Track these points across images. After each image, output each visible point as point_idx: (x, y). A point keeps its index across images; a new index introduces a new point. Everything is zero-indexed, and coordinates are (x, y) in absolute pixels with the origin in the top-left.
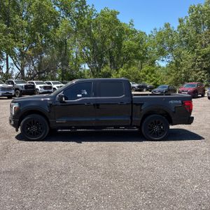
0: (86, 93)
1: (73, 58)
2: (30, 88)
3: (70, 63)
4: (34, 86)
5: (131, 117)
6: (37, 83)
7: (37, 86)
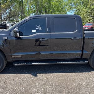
0: (40, 28)
1: (27, 10)
2: (3, 25)
3: (25, 13)
4: (5, 25)
5: (83, 51)
6: (8, 23)
7: (8, 25)
